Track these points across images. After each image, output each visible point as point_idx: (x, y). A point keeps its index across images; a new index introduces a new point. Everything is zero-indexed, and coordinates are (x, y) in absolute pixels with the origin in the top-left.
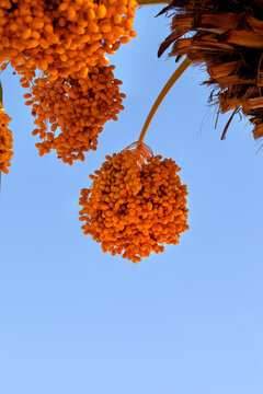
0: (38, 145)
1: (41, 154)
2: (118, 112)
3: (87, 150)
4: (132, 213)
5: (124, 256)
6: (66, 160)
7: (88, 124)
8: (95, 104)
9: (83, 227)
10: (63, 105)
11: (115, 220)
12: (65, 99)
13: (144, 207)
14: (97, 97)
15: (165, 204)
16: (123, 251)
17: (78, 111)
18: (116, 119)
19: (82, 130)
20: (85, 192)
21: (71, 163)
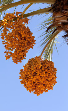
0: (5, 56)
1: (6, 59)
2: (33, 45)
3: (22, 59)
4: (38, 74)
5: (34, 93)
6: (15, 62)
7: (24, 49)
8: (26, 42)
9: (21, 82)
10: (15, 42)
11: (32, 77)
12: (16, 40)
13: (42, 73)
14: (27, 40)
15: (50, 73)
16: (34, 91)
17: (20, 44)
18: (32, 48)
19: (21, 51)
20: (22, 71)
21: (17, 63)
